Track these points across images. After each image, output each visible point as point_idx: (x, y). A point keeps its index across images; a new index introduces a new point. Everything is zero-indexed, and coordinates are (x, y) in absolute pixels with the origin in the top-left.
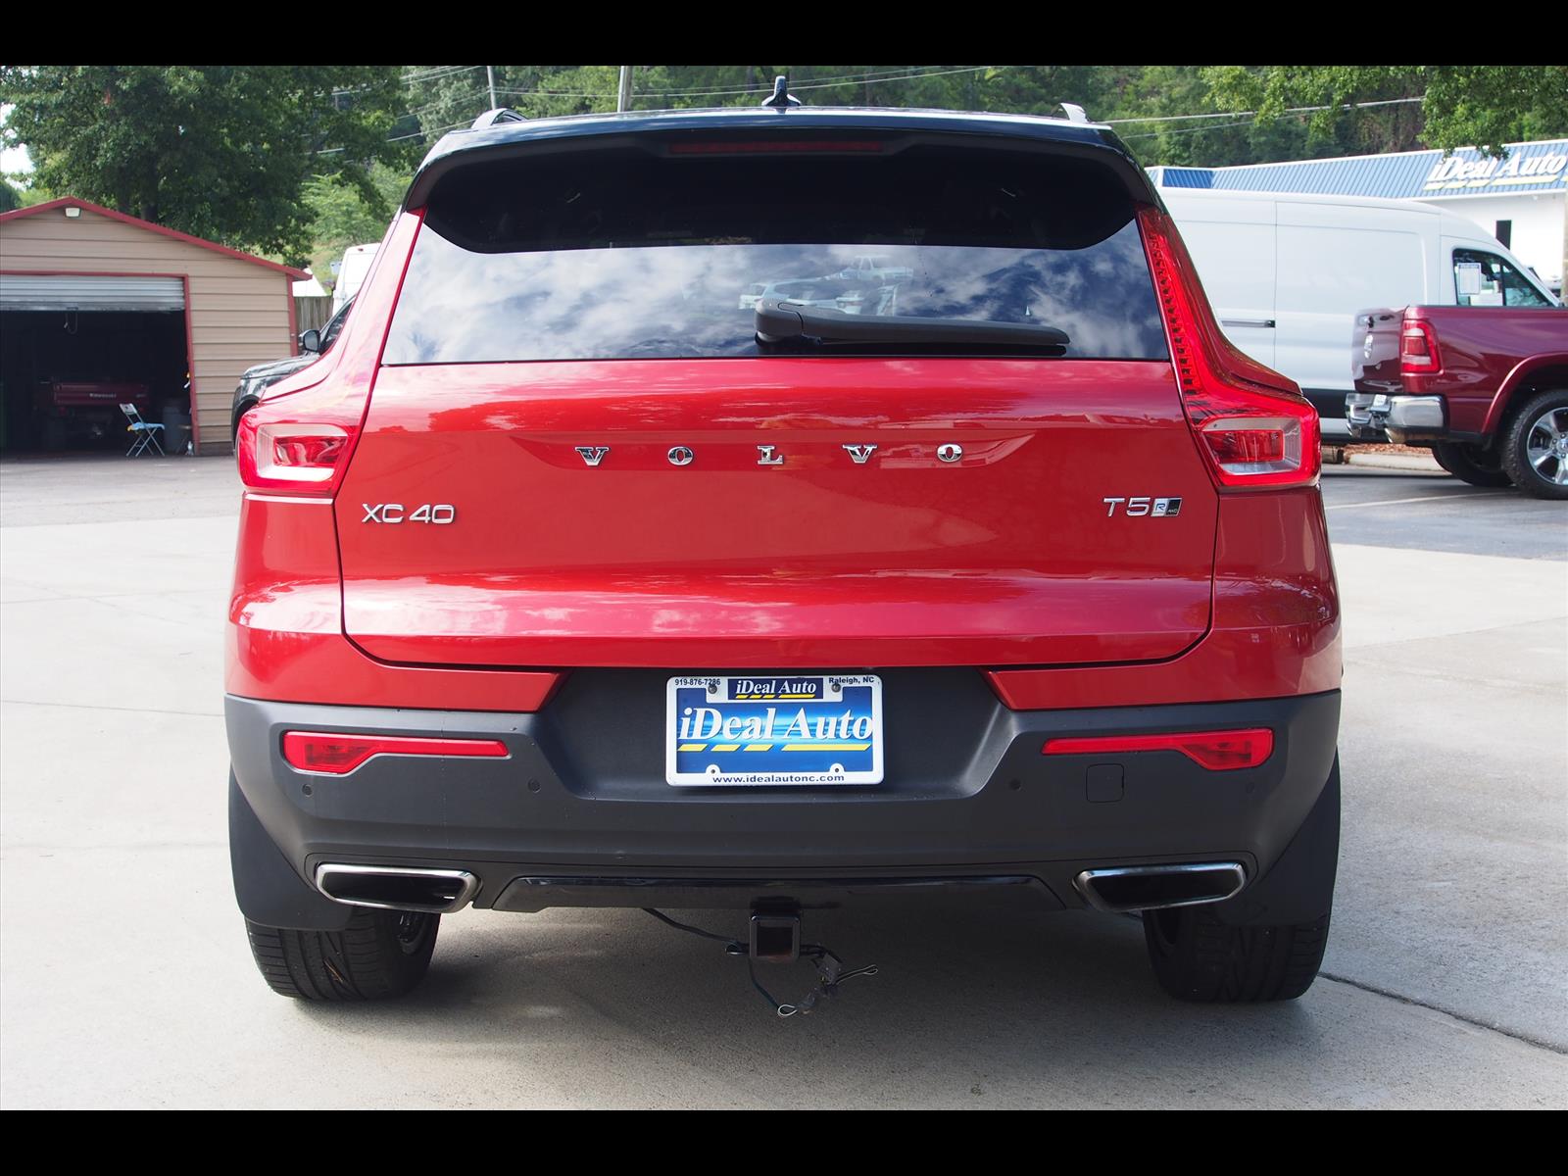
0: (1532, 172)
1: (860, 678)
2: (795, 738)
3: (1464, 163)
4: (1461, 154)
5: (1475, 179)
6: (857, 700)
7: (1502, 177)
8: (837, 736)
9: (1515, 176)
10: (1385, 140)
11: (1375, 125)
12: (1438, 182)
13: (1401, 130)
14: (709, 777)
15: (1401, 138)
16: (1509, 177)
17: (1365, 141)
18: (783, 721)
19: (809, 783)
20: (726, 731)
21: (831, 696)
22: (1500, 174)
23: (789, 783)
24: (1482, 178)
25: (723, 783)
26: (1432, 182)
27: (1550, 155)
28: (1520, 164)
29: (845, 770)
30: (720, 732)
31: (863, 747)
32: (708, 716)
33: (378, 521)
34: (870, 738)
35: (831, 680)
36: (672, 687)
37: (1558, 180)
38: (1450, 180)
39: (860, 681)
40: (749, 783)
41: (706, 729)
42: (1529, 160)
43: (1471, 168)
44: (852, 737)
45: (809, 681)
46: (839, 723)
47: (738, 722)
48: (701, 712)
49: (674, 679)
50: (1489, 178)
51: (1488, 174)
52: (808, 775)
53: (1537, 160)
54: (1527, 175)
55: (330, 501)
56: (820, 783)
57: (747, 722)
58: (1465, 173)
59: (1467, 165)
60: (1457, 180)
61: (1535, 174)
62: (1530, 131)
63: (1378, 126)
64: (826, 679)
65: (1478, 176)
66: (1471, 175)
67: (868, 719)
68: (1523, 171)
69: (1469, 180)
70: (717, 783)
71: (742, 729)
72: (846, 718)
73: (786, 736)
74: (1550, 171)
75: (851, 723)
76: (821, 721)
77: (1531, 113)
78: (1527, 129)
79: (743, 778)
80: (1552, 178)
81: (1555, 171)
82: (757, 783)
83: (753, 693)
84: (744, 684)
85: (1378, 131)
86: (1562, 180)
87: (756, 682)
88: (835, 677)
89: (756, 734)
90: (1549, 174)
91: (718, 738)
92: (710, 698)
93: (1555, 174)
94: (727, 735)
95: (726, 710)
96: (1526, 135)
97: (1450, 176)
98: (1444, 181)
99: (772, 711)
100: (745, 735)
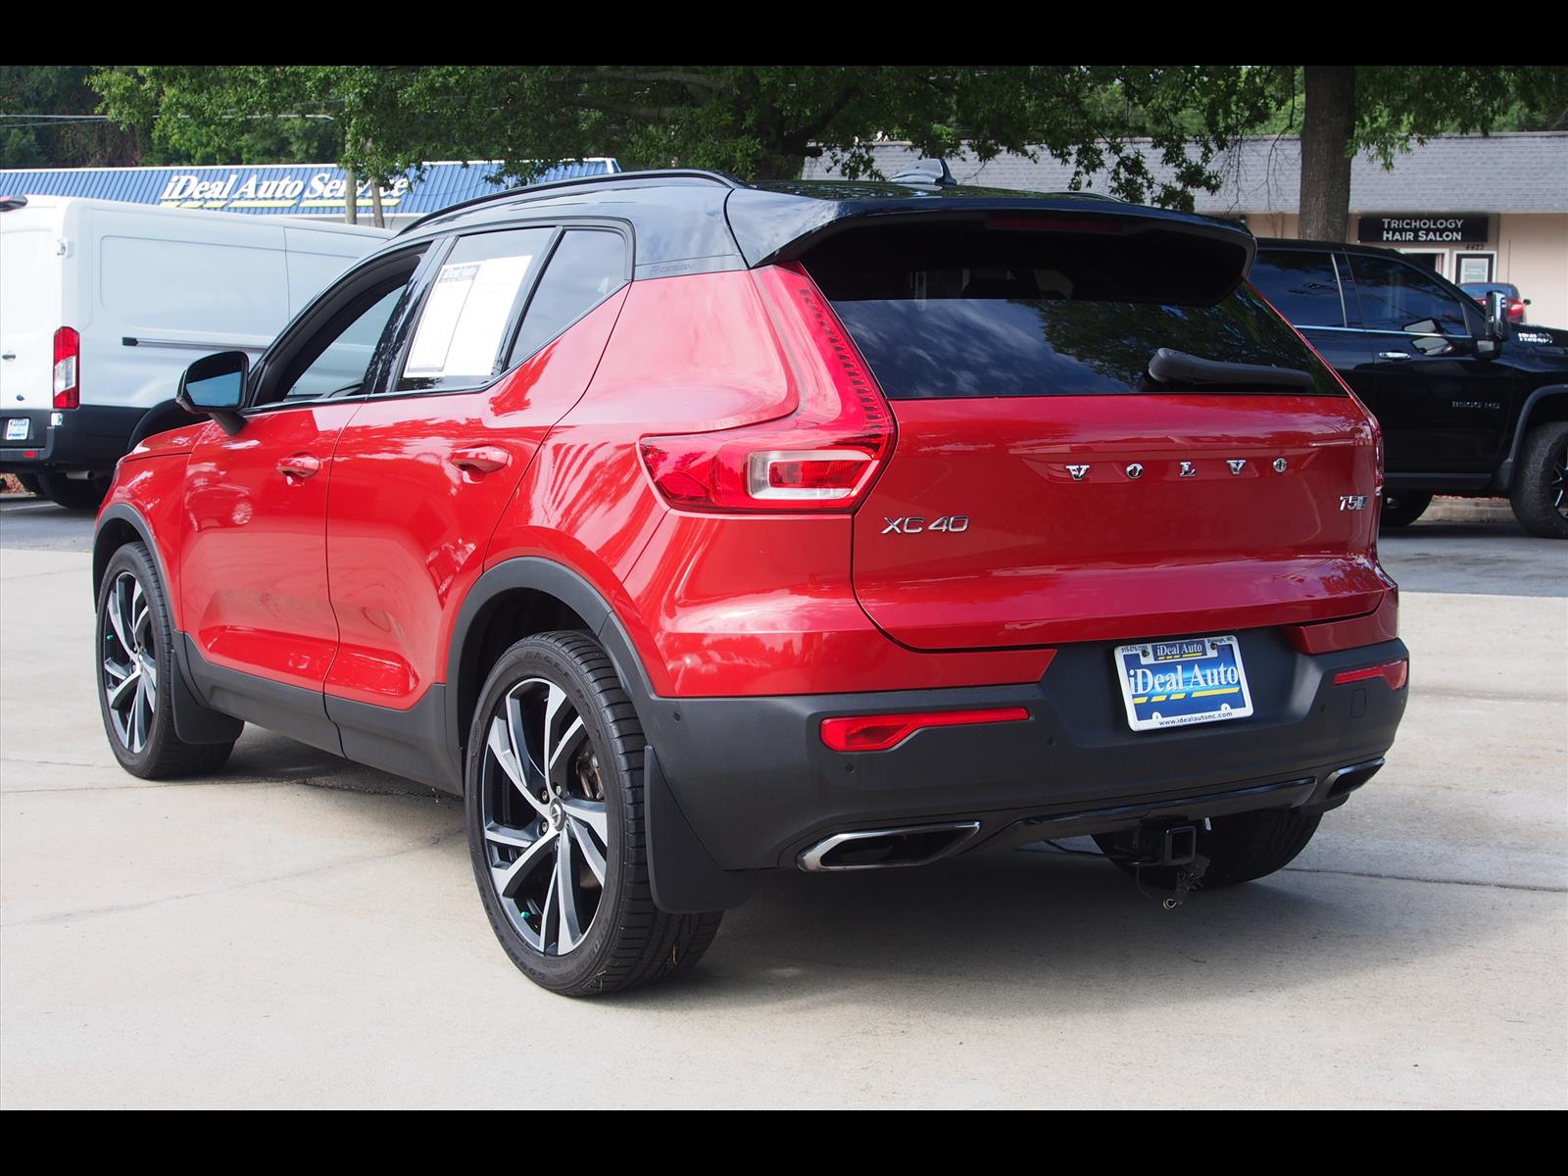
0: (269, 195)
1: (1225, 638)
2: (1197, 687)
3: (199, 182)
4: (195, 172)
5: (212, 199)
6: (1226, 655)
7: (240, 199)
8: (1220, 682)
9: (253, 199)
10: (92, 152)
11: (78, 135)
12: (173, 200)
13: (108, 142)
14: (1156, 721)
15: (109, 150)
16: (247, 199)
17: (69, 152)
18: (1187, 675)
19: (1213, 720)
20: (1157, 686)
21: (1212, 654)
22: (237, 196)
23: (1202, 721)
24: (218, 199)
25: (1165, 726)
26: (167, 200)
27: (286, 181)
28: (257, 187)
29: (1232, 708)
30: (1153, 687)
31: (1236, 690)
32: (1144, 675)
33: (899, 531)
34: (1239, 682)
35: (1209, 641)
36: (1119, 655)
37: (297, 205)
38: (186, 199)
39: (1225, 641)
40: (1180, 724)
41: (1145, 685)
42: (266, 184)
43: (206, 188)
44: (1228, 683)
45: (1198, 643)
46: (1219, 673)
47: (1162, 678)
48: (1139, 672)
49: (1120, 648)
50: (226, 199)
51: (224, 195)
52: (1211, 713)
53: (274, 184)
54: (265, 199)
55: (849, 517)
56: (1220, 719)
57: (1167, 678)
58: (201, 192)
59: (202, 184)
60: (193, 199)
61: (273, 198)
62: (249, 152)
63: (82, 136)
64: (1206, 640)
65: (215, 196)
66: (207, 195)
67: (1235, 670)
68: (261, 194)
69: (206, 200)
70: (1162, 726)
71: (1165, 683)
72: (1222, 669)
73: (1191, 686)
74: (288, 194)
75: (1226, 672)
76: (1208, 672)
77: (250, 135)
78: (245, 150)
79: (1176, 721)
80: (290, 203)
81: (293, 196)
82: (1184, 723)
83: (1167, 655)
84: (1162, 648)
85: (82, 142)
86: (301, 205)
87: (1167, 646)
88: (1211, 639)
89: (1174, 687)
90: (287, 199)
91: (1153, 691)
92: (1144, 661)
93: (293, 199)
94: (1158, 689)
95: (1155, 669)
96: (245, 156)
97: (185, 195)
98: (179, 200)
99: (1179, 667)
100: (1168, 687)
